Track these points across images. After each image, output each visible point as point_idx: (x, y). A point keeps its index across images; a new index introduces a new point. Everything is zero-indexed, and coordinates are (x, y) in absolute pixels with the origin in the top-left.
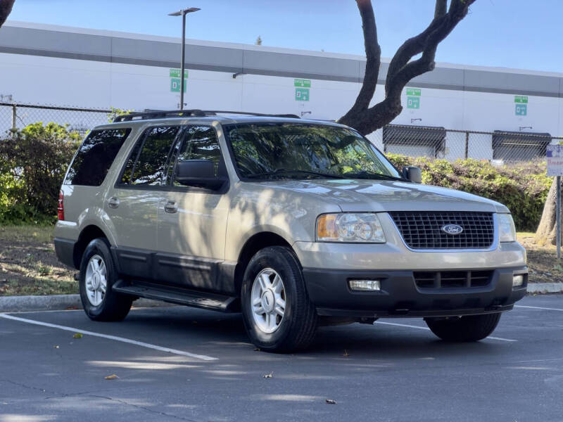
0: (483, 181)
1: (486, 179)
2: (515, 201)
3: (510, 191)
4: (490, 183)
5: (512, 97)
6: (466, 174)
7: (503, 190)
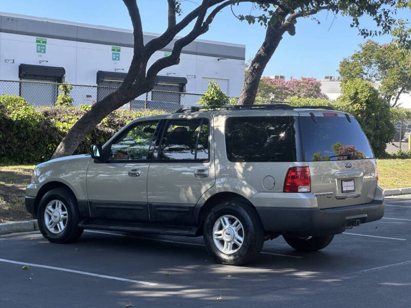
5: (110, 47)
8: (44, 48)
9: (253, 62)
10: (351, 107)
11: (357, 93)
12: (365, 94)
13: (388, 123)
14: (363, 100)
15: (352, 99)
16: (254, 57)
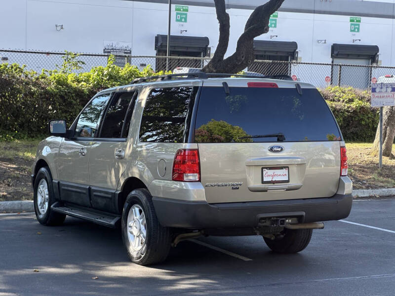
0: (344, 103)
1: (346, 102)
2: (368, 118)
3: (364, 111)
4: (349, 105)
6: (331, 98)
7: (358, 111)
8: (357, 27)
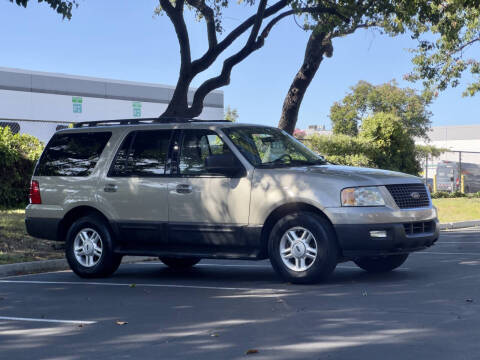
9: (292, 87)
10: (374, 144)
11: (379, 128)
12: (388, 129)
13: (413, 160)
14: (388, 135)
15: (374, 134)
16: (292, 81)
